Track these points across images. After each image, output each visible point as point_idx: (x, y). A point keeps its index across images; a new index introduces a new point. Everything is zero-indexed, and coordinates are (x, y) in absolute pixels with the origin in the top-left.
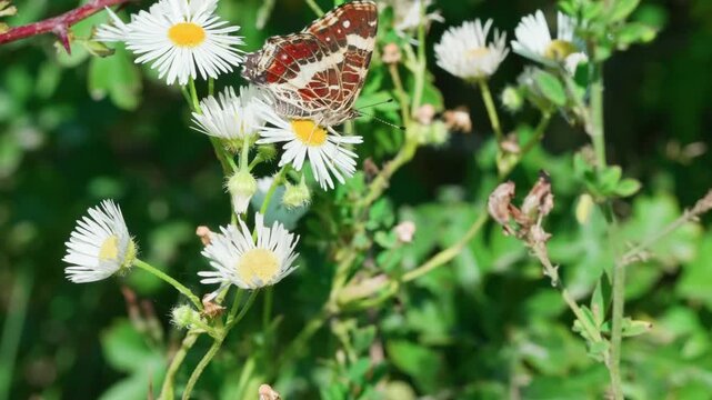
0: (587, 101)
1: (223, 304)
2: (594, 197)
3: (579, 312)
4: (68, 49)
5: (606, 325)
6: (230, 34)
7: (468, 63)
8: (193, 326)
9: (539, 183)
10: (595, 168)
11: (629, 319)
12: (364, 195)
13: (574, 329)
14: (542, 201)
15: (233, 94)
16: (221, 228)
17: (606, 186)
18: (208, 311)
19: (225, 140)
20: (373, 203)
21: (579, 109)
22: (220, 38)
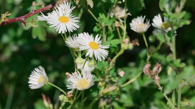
0: (171, 41)
1: (72, 94)
2: (172, 68)
3: (168, 100)
4: (26, 25)
5: (176, 103)
6: (75, 19)
7: (139, 28)
8: (65, 100)
9: (158, 64)
10: (173, 60)
11: (182, 102)
12: (108, 68)
13: (167, 104)
14: (158, 69)
15: (76, 35)
16: (72, 73)
17: (176, 65)
18: (69, 96)
19: (74, 49)
20: (111, 70)
21: (169, 43)
22: (73, 20)
